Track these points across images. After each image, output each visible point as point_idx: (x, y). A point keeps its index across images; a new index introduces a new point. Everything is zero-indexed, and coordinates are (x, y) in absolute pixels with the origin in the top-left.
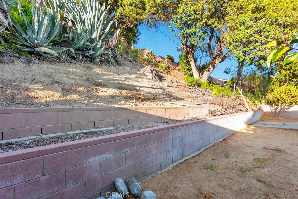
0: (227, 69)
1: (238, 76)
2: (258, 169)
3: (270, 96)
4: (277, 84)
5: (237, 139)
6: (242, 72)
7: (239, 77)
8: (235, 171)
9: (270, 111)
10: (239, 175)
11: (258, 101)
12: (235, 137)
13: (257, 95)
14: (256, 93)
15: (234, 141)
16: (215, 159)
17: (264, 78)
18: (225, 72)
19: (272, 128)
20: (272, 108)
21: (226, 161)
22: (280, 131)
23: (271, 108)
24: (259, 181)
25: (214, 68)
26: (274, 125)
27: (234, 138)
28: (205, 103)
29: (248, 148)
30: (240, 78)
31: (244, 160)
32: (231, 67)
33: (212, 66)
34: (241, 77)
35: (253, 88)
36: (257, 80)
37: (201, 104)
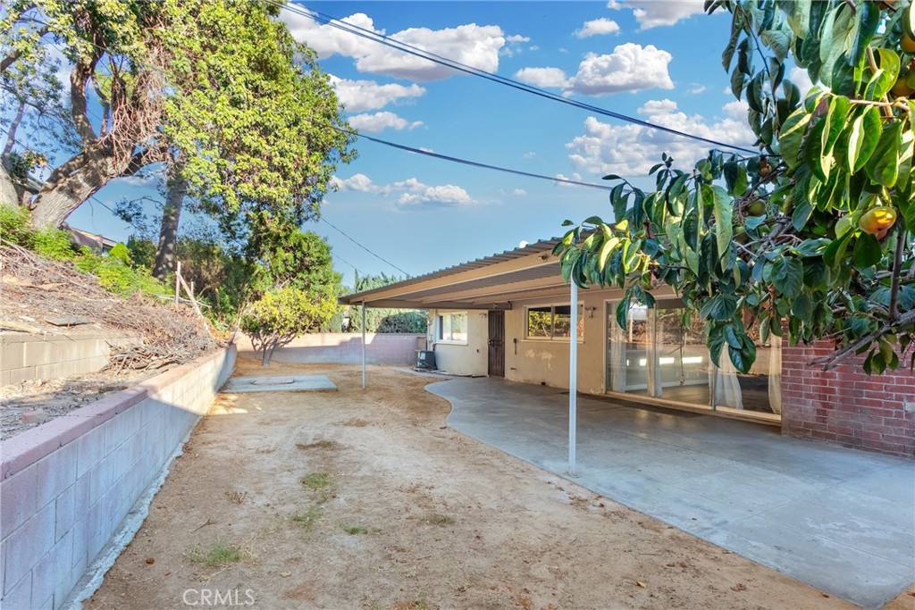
0: (128, 205)
1: (163, 238)
2: (326, 504)
3: (250, 309)
4: (269, 279)
5: (219, 437)
6: (175, 228)
7: (166, 242)
8: (288, 533)
9: (251, 348)
10: (306, 541)
11: (222, 320)
12: (211, 432)
13: (221, 303)
14: (218, 297)
15: (215, 445)
16: (209, 523)
17: (236, 258)
18: (119, 212)
19: (275, 392)
20: (255, 341)
21: (243, 513)
22: (296, 397)
23: (252, 340)
24: (354, 532)
25: (96, 190)
26: (275, 384)
27: (211, 437)
28: (84, 319)
29: (264, 456)
30: (171, 246)
31: (282, 492)
32: (141, 203)
33: (87, 180)
34: (171, 242)
35: (207, 282)
36: (217, 260)
37: (74, 325)
